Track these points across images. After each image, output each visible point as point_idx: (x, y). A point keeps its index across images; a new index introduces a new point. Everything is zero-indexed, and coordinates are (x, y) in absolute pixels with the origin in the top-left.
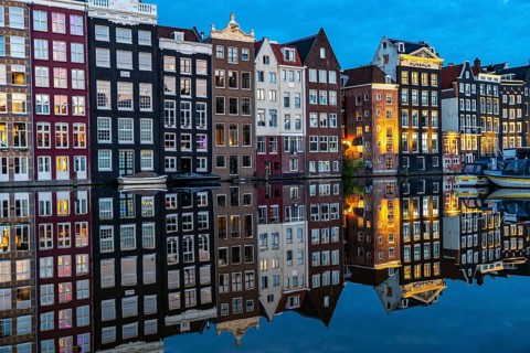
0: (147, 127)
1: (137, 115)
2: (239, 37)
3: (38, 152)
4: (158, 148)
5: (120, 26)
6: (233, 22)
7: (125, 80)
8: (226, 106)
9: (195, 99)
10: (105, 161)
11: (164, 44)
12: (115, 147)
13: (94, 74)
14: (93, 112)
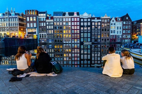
0: (89, 34)
1: (87, 32)
2: (107, 17)
3: (72, 39)
4: (91, 38)
5: (85, 18)
6: (106, 15)
7: (85, 27)
8: (104, 30)
9: (98, 29)
10: (82, 40)
11: (92, 20)
12: (84, 38)
13: (81, 26)
14: (80, 32)
